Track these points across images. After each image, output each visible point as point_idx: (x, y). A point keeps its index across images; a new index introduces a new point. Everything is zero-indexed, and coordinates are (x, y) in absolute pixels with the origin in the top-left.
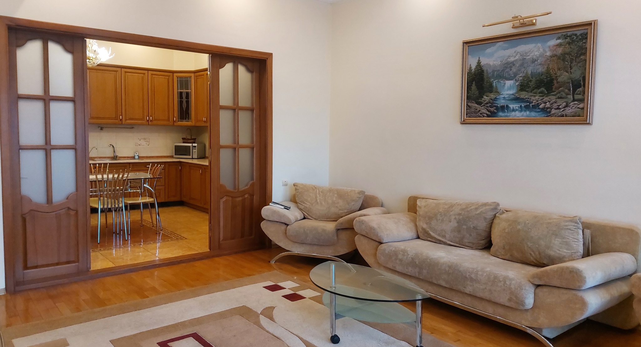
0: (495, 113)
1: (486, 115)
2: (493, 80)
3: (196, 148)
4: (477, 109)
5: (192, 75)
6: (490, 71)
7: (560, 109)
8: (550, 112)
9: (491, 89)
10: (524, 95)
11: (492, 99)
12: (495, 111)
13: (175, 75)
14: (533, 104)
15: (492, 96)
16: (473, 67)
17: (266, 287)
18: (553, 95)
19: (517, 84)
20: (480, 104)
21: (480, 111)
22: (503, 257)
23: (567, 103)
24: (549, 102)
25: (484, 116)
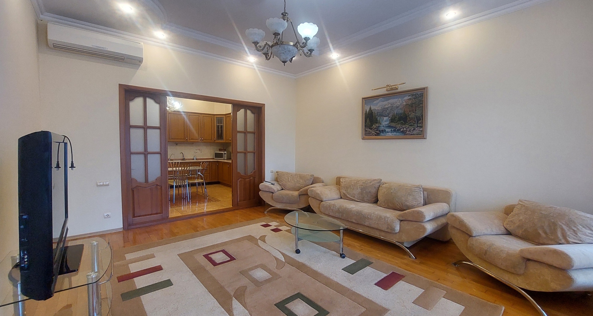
0: (378, 133)
1: (374, 135)
2: (377, 117)
3: (226, 154)
4: (370, 132)
5: (224, 116)
6: (376, 112)
7: (411, 131)
8: (406, 133)
9: (376, 122)
10: (393, 124)
11: (377, 127)
12: (379, 133)
13: (215, 116)
14: (398, 129)
15: (377, 125)
16: (368, 111)
17: (262, 225)
18: (407, 124)
19: (389, 119)
20: (371, 129)
21: (371, 133)
22: (384, 207)
23: (414, 129)
24: (405, 128)
25: (373, 135)
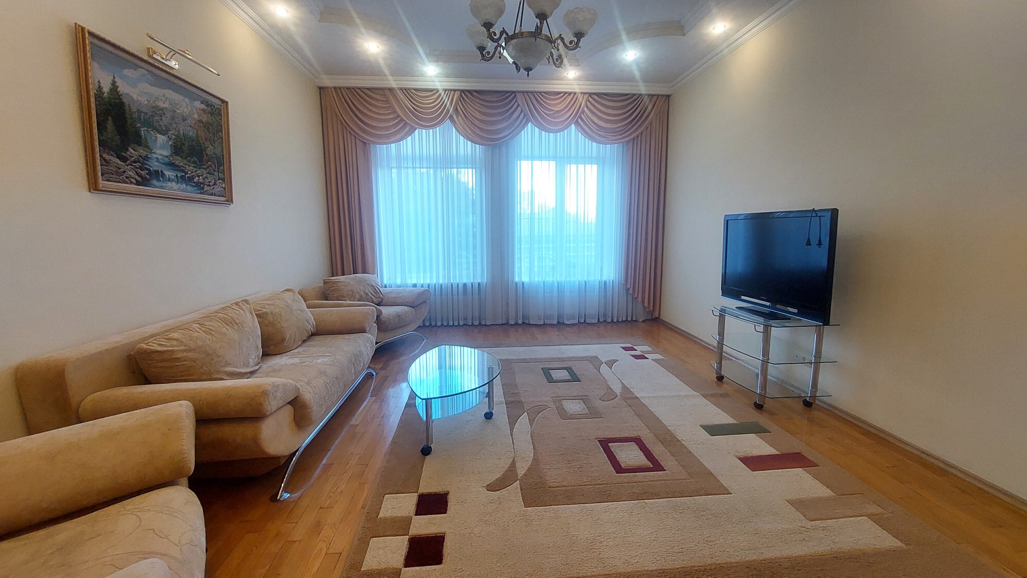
1: (134, 181)
2: (139, 125)
4: (120, 169)
6: (134, 109)
7: (211, 186)
8: (203, 188)
9: (139, 141)
10: (178, 161)
11: (140, 156)
12: (148, 177)
14: (189, 175)
15: (142, 151)
16: (106, 89)
18: (204, 168)
19: (170, 143)
20: (124, 159)
21: (125, 172)
23: (215, 181)
24: (202, 176)
25: (131, 183)
